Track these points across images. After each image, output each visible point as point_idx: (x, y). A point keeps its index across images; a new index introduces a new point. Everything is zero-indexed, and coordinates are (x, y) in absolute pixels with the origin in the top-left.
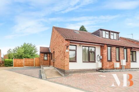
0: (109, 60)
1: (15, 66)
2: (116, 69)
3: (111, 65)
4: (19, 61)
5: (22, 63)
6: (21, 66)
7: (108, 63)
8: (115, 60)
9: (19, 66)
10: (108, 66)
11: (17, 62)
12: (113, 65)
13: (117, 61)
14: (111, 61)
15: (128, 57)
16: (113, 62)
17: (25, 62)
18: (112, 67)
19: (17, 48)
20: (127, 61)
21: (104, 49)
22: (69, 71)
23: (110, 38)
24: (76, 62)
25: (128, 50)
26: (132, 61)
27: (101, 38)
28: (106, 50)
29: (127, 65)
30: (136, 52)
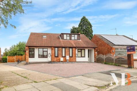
0: (56, 56)
1: (9, 62)
2: (62, 62)
3: (58, 59)
4: (11, 58)
5: (14, 60)
6: (13, 62)
7: (55, 58)
8: (61, 56)
9: (11, 62)
10: (55, 60)
11: (10, 59)
12: (60, 59)
13: (63, 57)
14: (58, 57)
15: (73, 54)
16: (60, 57)
17: (16, 58)
18: (58, 61)
19: (14, 46)
20: (72, 57)
21: (52, 49)
22: (29, 63)
23: (70, 39)
24: (34, 57)
25: (74, 49)
26: (81, 56)
27: (62, 40)
28: (54, 50)
29: (72, 60)
30: (85, 49)
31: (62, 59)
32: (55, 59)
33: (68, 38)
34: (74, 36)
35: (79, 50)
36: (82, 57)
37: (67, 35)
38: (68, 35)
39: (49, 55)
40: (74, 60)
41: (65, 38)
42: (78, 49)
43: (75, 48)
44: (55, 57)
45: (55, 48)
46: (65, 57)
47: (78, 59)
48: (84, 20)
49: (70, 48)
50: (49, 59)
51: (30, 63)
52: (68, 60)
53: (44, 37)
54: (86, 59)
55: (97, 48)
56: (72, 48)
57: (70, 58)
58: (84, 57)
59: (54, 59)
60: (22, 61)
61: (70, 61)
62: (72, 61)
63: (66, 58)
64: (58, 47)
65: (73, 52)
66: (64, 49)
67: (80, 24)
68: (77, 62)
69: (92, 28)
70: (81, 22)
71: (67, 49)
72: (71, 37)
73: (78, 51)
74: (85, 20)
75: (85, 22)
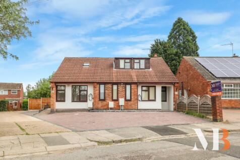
0: (101, 98)
2: (111, 109)
3: (105, 104)
5: (39, 105)
7: (100, 102)
8: (111, 99)
9: (35, 109)
10: (99, 106)
11: (33, 104)
12: (108, 105)
13: (114, 100)
14: (104, 100)
15: (132, 94)
16: (108, 101)
18: (105, 107)
20: (130, 100)
21: (95, 87)
22: (55, 110)
23: (132, 68)
24: (64, 101)
25: (133, 86)
26: (147, 99)
27: (115, 70)
28: (98, 88)
29: (131, 105)
30: (155, 87)
31: (111, 104)
32: (100, 104)
33: (128, 66)
34: (139, 62)
35: (144, 88)
36: (149, 100)
37: (125, 61)
38: (128, 61)
39: (90, 98)
40: (133, 106)
41: (122, 66)
42: (142, 86)
43: (136, 85)
44: (100, 100)
45: (100, 84)
46: (117, 100)
47: (142, 105)
48: (179, 26)
49: (126, 84)
50: (89, 104)
51: (58, 111)
52: (123, 107)
53: (85, 64)
54: (158, 104)
55: (178, 83)
56: (130, 84)
57: (126, 102)
58: (155, 100)
59: (98, 104)
60: (48, 108)
61: (127, 107)
62: (130, 108)
63: (119, 103)
64: (105, 83)
65: (132, 91)
66: (115, 87)
67: (171, 34)
68: (139, 109)
69: (197, 40)
70: (173, 30)
71: (121, 87)
72: (134, 65)
73: (142, 90)
74: (181, 25)
75: (181, 29)
